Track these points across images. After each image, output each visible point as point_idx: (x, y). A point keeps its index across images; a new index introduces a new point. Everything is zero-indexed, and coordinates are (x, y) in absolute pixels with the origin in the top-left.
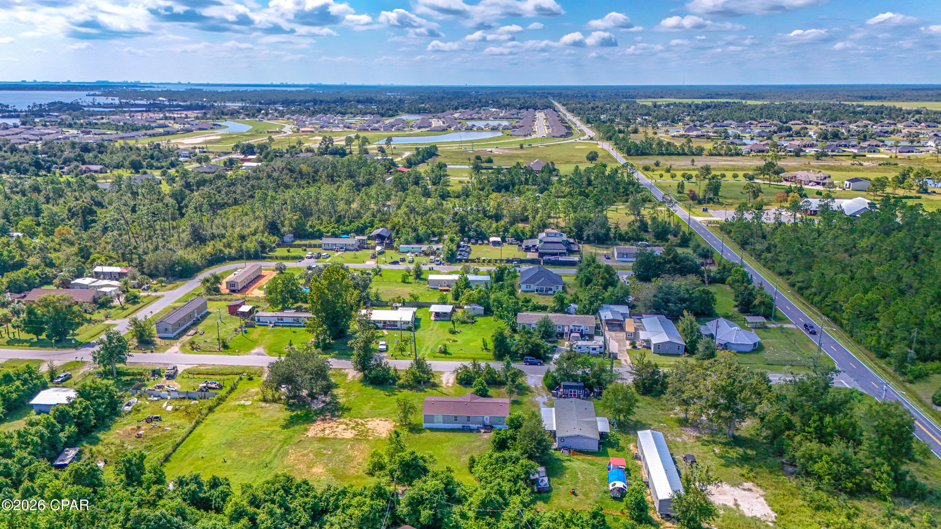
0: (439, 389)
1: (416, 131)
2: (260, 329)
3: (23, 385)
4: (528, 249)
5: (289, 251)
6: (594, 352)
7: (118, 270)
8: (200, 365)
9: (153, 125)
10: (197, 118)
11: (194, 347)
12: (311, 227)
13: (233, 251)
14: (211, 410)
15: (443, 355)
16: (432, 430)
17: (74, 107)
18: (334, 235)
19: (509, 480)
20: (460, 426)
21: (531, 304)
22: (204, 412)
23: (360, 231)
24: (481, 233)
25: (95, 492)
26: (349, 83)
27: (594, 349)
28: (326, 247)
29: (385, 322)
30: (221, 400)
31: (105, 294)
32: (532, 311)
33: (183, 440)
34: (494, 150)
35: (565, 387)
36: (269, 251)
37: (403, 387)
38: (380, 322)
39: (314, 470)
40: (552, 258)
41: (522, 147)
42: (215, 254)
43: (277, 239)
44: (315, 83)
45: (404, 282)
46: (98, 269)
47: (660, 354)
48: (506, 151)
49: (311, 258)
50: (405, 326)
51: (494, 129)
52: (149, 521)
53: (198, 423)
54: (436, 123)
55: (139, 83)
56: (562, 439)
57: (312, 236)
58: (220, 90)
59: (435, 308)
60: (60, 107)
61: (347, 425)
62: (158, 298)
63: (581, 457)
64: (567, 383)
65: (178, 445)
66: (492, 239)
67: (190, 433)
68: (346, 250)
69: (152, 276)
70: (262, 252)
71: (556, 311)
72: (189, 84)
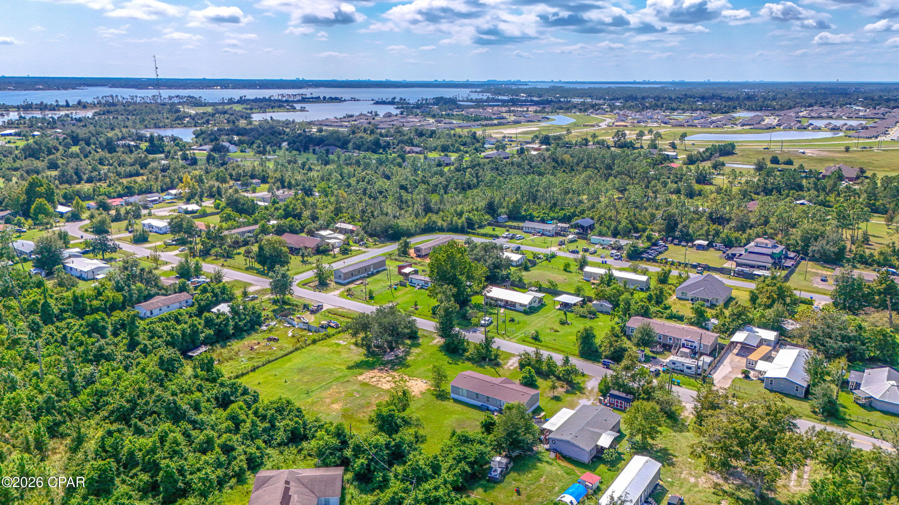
0: (497, 369)
1: (739, 128)
2: (409, 288)
3: (213, 297)
4: (731, 258)
5: (494, 230)
6: (689, 371)
7: (350, 227)
8: (340, 308)
9: (493, 117)
10: (536, 112)
11: (350, 294)
12: (525, 210)
13: (445, 224)
14: (314, 342)
15: (533, 341)
16: (456, 401)
17: (452, 103)
18: (543, 221)
19: (454, 459)
20: (480, 404)
21: (668, 311)
22: (308, 342)
23: (567, 219)
24: (688, 234)
25: (166, 375)
26: (712, 80)
27: (689, 368)
28: (527, 230)
29: (507, 302)
30: (328, 336)
31: (328, 244)
32: (667, 318)
33: (276, 359)
34: (806, 151)
35: (612, 396)
36: (478, 228)
37: (468, 359)
38: (501, 300)
39: (334, 406)
40: (746, 270)
41: (847, 150)
42: (428, 224)
43: (491, 219)
44: (677, 80)
45: (565, 270)
46: (338, 225)
47: (771, 391)
48: (825, 153)
49: (506, 237)
50: (522, 309)
51: (835, 129)
52: (164, 401)
53: (297, 349)
54: (771, 120)
55: (519, 81)
56: (554, 441)
57: (523, 219)
58: (578, 87)
59: (564, 298)
60: (438, 101)
61: (393, 378)
62: (365, 252)
63: (564, 464)
64: (616, 392)
65: (270, 362)
66: (697, 242)
67: (287, 355)
68: (543, 235)
69: (371, 235)
70: (468, 228)
71: (692, 324)
72: (552, 81)
